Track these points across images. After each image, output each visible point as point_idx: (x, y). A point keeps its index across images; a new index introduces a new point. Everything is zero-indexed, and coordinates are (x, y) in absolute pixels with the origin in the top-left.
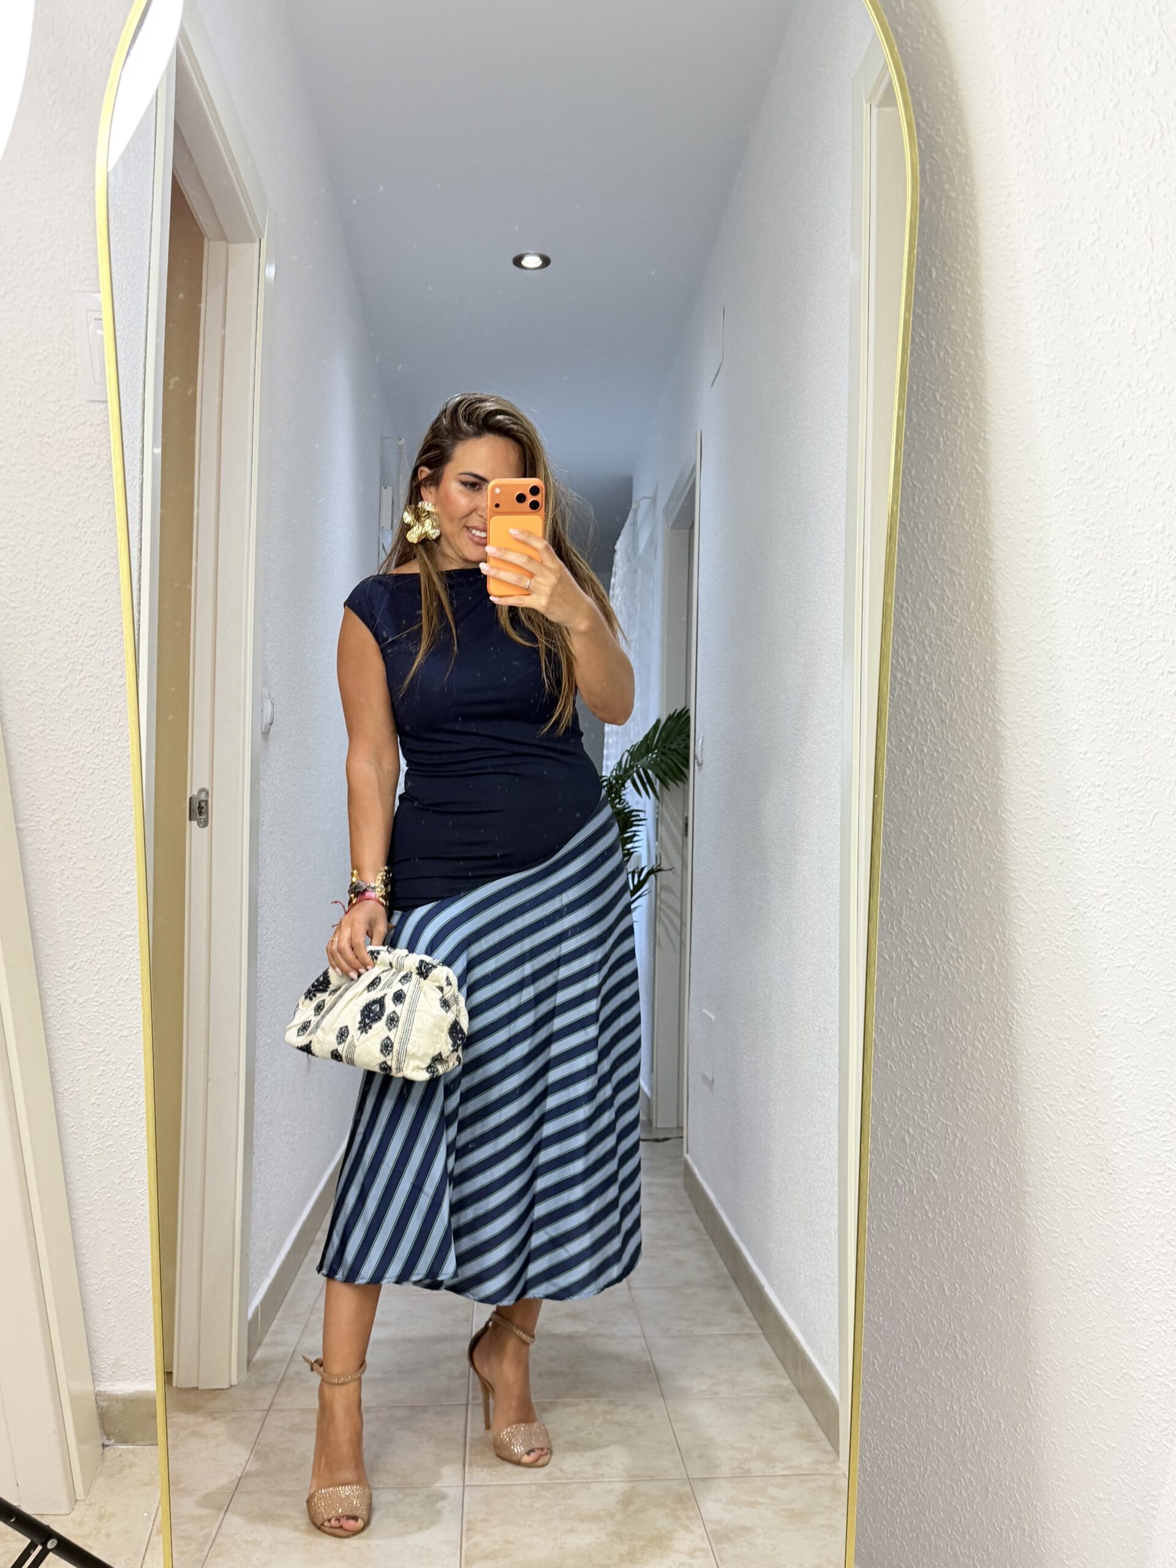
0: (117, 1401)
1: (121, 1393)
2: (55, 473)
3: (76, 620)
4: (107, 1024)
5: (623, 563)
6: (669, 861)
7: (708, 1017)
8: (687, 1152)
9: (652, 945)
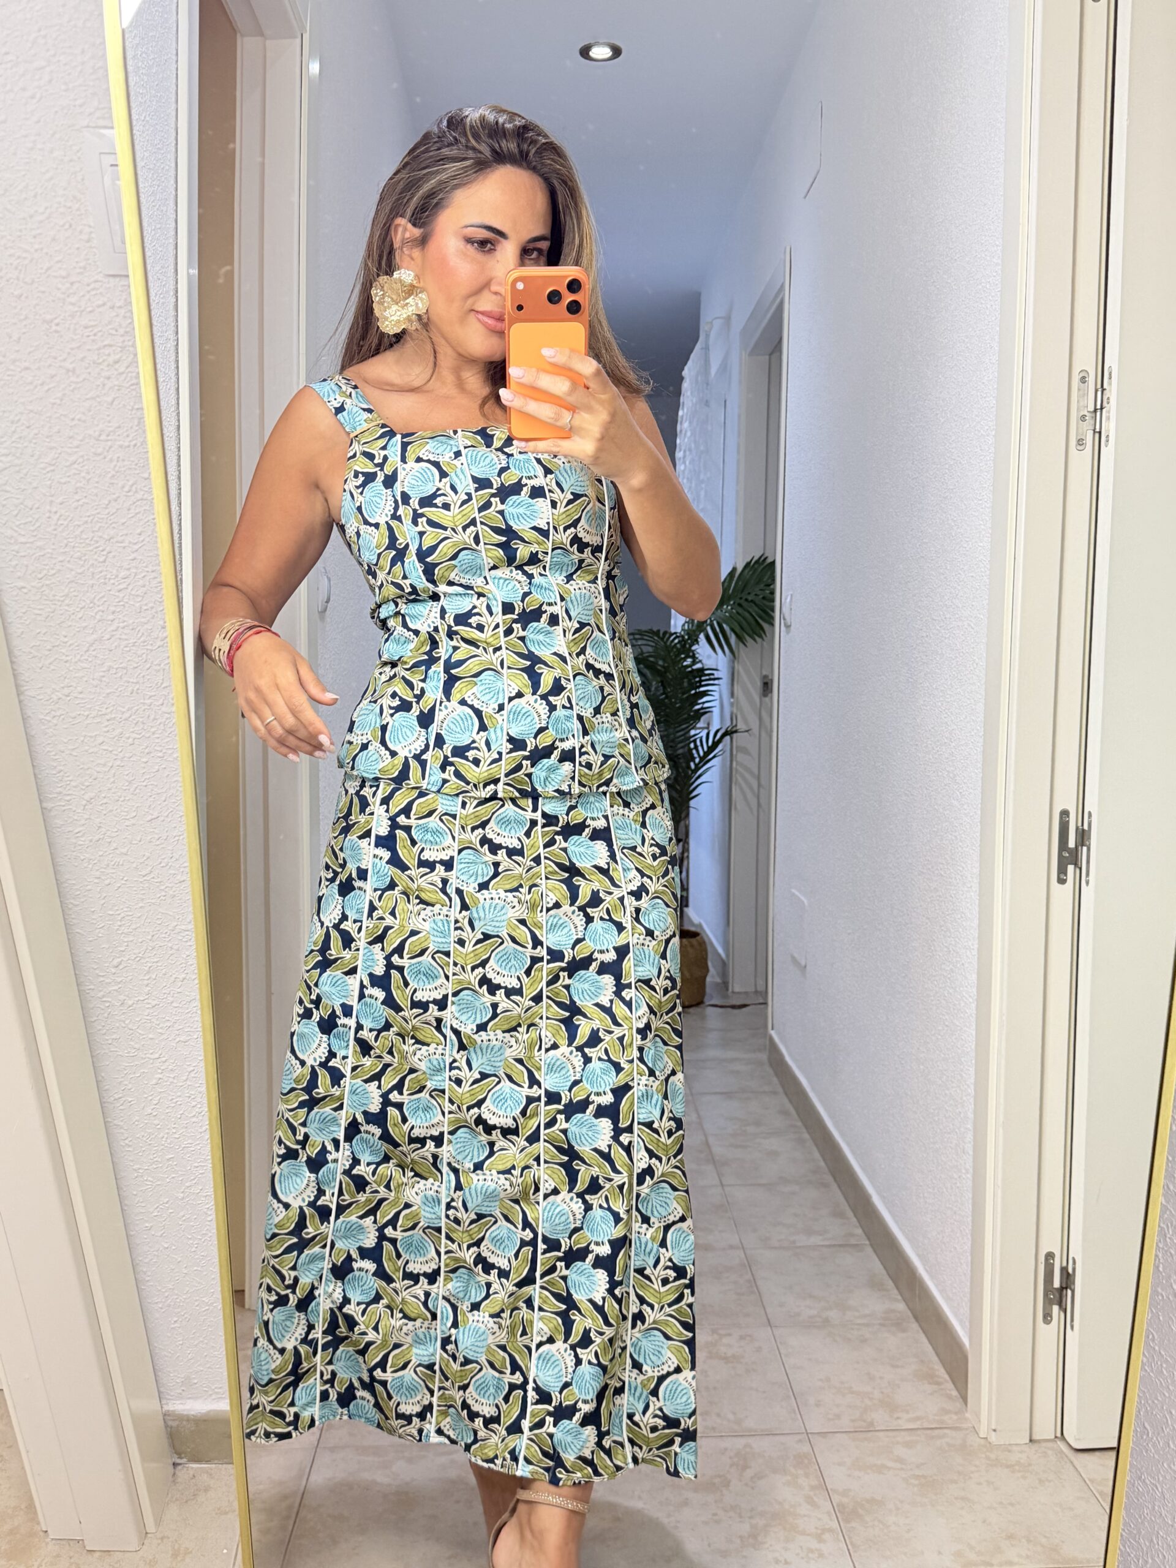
0: (188, 1420)
1: (192, 1413)
2: (68, 371)
3: (101, 559)
4: (161, 1028)
5: (692, 393)
6: (746, 721)
7: (799, 898)
8: (773, 1029)
9: (727, 807)
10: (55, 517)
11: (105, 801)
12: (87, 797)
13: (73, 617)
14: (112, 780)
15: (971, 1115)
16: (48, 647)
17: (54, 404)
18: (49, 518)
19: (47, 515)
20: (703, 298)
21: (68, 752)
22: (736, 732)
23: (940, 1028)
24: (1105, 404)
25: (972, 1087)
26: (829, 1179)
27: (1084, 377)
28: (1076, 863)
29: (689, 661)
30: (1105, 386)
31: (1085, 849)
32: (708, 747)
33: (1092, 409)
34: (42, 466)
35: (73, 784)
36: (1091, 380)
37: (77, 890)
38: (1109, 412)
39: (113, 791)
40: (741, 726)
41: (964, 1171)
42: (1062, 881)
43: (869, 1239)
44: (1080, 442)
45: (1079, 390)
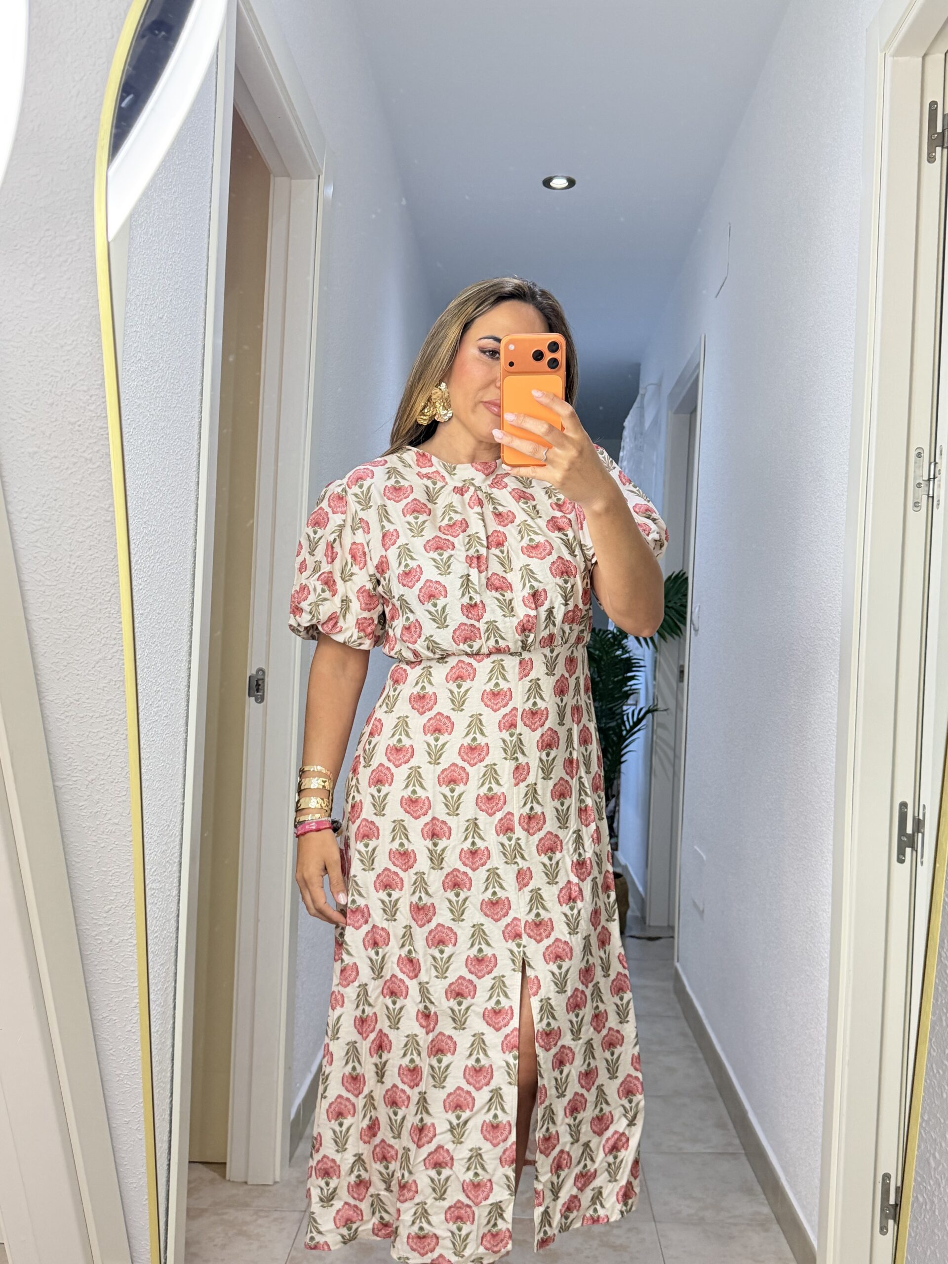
5: (630, 440)
6: (665, 703)
7: (699, 854)
8: (678, 961)
9: (648, 772)
10: (75, 566)
11: (102, 783)
12: (89, 779)
13: (84, 641)
14: (109, 766)
15: (824, 1052)
16: (65, 664)
17: (76, 483)
18: (69, 567)
19: (68, 565)
20: (642, 367)
21: (77, 743)
22: (656, 710)
23: (802, 976)
24: (937, 475)
25: (826, 1029)
26: (716, 1094)
27: (920, 453)
28: (913, 846)
29: (619, 653)
30: (937, 461)
31: (920, 835)
32: (633, 722)
33: (926, 478)
34: (65, 528)
35: (80, 768)
36: (926, 456)
37: (80, 850)
38: (940, 481)
39: (110, 774)
40: (661, 706)
41: (818, 1099)
42: (901, 861)
43: (744, 1149)
44: (916, 504)
45: (915, 463)
